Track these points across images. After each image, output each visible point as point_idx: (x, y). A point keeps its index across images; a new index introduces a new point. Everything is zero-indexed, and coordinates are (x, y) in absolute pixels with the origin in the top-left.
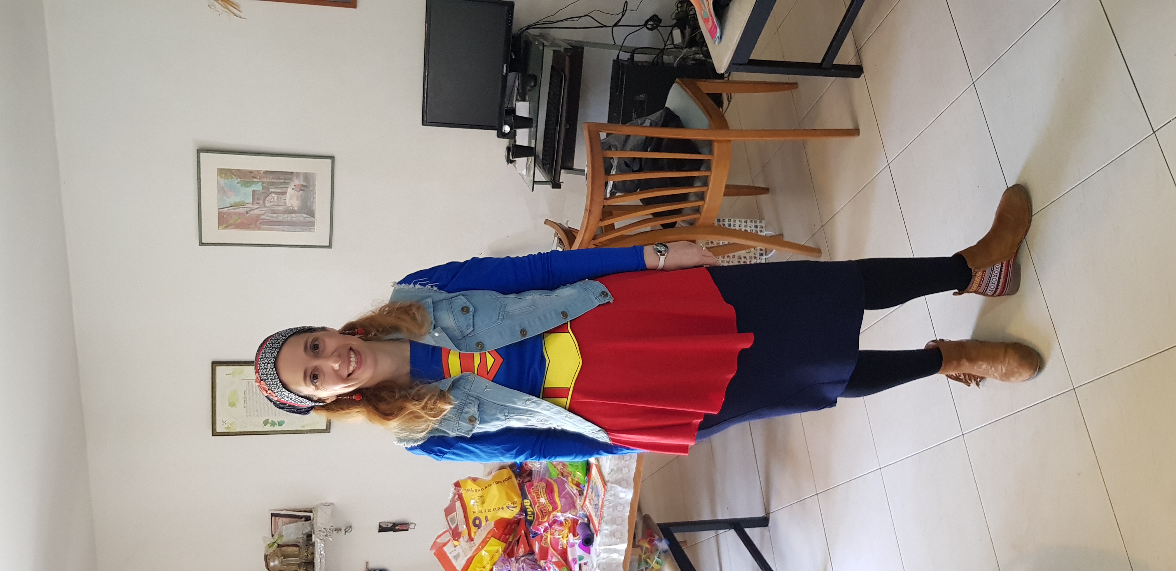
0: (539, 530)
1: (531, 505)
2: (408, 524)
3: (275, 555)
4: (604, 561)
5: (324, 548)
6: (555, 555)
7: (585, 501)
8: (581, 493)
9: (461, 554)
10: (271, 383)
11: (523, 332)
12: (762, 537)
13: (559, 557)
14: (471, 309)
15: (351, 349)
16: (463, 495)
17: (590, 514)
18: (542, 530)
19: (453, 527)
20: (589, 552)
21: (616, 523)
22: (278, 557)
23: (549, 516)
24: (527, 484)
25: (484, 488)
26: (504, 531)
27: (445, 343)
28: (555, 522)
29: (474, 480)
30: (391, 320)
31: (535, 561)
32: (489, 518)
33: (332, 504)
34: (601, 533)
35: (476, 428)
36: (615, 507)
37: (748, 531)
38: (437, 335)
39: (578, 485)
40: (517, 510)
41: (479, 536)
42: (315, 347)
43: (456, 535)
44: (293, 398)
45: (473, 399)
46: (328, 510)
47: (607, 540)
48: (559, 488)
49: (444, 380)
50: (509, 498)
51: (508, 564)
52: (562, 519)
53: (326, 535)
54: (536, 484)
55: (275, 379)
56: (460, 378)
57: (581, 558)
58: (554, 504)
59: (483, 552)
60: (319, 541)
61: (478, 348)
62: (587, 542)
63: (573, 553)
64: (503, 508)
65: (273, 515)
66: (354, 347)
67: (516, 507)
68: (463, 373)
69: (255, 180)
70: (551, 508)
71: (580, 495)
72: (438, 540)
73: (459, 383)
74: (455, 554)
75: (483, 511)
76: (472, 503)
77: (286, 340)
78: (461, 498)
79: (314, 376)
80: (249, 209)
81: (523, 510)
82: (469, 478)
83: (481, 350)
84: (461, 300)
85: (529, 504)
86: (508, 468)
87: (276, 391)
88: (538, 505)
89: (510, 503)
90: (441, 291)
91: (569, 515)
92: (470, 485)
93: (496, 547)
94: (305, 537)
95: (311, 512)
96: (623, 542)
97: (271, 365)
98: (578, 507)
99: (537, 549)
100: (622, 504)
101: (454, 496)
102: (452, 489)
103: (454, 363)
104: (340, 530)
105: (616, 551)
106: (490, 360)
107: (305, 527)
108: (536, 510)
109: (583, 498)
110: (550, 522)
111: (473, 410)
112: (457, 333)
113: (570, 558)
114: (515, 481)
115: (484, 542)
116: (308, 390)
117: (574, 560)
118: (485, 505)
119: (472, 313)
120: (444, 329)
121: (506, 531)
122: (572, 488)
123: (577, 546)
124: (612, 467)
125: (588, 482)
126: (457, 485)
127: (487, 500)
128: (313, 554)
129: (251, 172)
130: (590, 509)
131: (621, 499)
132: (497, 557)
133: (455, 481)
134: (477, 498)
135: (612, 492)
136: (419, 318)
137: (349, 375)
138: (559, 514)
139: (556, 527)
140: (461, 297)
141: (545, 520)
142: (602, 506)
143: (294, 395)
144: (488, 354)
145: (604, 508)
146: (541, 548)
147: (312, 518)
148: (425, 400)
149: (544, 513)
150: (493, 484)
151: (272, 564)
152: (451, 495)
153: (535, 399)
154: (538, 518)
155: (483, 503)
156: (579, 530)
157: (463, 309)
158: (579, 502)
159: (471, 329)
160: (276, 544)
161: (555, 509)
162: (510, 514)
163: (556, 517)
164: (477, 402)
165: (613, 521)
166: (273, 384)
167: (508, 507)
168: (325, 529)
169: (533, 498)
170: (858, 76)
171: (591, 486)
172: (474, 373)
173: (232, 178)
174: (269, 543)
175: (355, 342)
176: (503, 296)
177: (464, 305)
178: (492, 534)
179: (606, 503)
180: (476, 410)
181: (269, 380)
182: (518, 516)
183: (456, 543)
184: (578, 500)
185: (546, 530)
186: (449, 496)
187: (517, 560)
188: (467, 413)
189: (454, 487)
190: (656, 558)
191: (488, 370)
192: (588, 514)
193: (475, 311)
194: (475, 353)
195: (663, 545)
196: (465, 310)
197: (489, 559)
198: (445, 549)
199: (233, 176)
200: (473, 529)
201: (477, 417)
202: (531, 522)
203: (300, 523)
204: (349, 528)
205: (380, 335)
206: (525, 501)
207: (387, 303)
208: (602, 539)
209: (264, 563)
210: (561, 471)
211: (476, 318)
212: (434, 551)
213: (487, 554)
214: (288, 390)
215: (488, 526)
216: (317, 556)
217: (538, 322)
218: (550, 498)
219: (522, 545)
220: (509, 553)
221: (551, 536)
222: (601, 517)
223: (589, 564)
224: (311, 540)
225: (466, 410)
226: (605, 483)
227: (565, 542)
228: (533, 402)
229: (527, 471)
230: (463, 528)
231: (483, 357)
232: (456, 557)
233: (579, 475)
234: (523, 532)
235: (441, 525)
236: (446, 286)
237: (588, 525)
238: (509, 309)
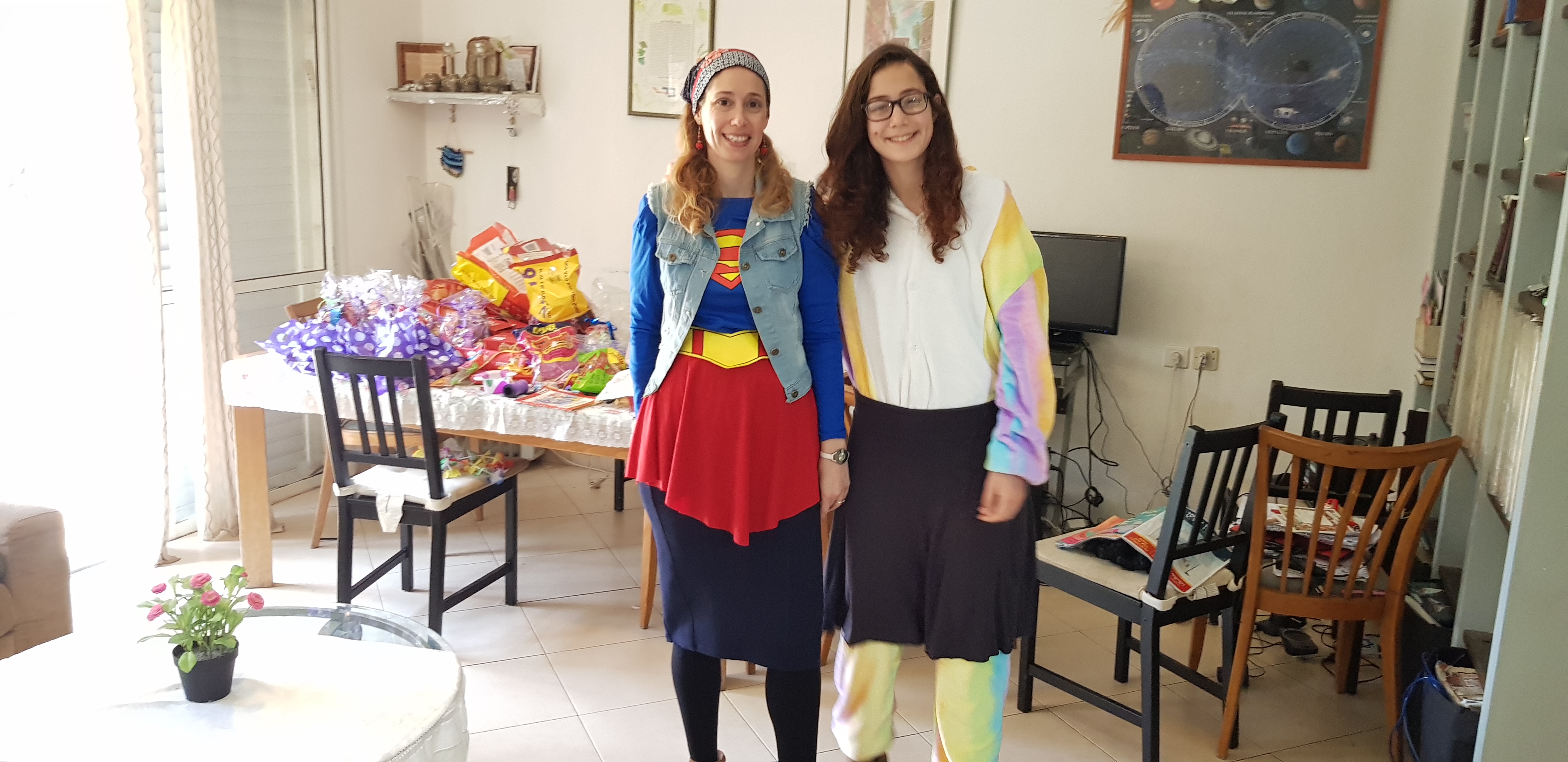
0: (522, 339)
1: (548, 332)
2: (515, 200)
3: (488, 48)
4: (486, 408)
5: (495, 105)
6: (490, 357)
7: (553, 390)
8: (561, 386)
9: (491, 256)
10: (720, 62)
11: (758, 310)
12: (495, 598)
13: (487, 362)
14: (783, 259)
15: (749, 138)
16: (561, 259)
17: (539, 395)
18: (521, 343)
19: (524, 247)
20: (496, 392)
21: (528, 421)
22: (486, 52)
23: (536, 350)
24: (572, 329)
25: (568, 282)
26: (515, 305)
27: (749, 232)
28: (530, 357)
29: (577, 272)
30: (773, 179)
31: (482, 337)
32: (534, 286)
33: (544, 116)
34: (519, 406)
35: (665, 261)
36: (546, 421)
37: (503, 580)
38: (758, 224)
39: (570, 383)
40: (540, 318)
41: (513, 277)
42: (753, 104)
43: (515, 250)
44: (703, 82)
45: (693, 259)
46: (538, 111)
47: (510, 411)
48: (566, 362)
49: (714, 232)
50: (555, 309)
51: (479, 307)
52: (533, 365)
53: (509, 108)
54: (572, 338)
55: (725, 65)
56: (714, 246)
57: (490, 383)
58: (550, 356)
59: (491, 281)
60: (504, 99)
61: (743, 265)
62: (508, 391)
63: (495, 376)
64: (542, 302)
65: (535, 47)
66: (751, 141)
67: (544, 317)
68: (720, 250)
69: (921, 42)
70: (545, 353)
71: (559, 385)
72: (506, 232)
73: (710, 245)
74: (491, 249)
75: (542, 280)
76: (554, 268)
77: (761, 77)
78: (560, 256)
79: (725, 101)
80: (887, 33)
81: (543, 325)
82: (580, 266)
83: (742, 268)
84: (793, 248)
85: (550, 329)
86: (588, 309)
87: (711, 66)
88: (549, 339)
89: (549, 310)
90: (802, 230)
91: (537, 372)
92: (572, 268)
93: (497, 295)
94: (508, 84)
95: (537, 91)
96: (506, 430)
97: (737, 62)
98: (545, 383)
99: (497, 338)
100: (549, 429)
101: (560, 249)
102: (569, 247)
103: (730, 241)
104: (513, 124)
105: (496, 421)
106: (731, 277)
107: (520, 85)
108: (543, 337)
109: (556, 388)
110: (530, 351)
111: (682, 258)
112: (758, 245)
113: (489, 372)
114: (574, 317)
115: (503, 282)
116: (711, 96)
117: (487, 376)
118: (550, 283)
119: (778, 259)
120: (763, 232)
121: (513, 306)
122: (567, 377)
123: (502, 379)
124: (592, 418)
125: (573, 394)
126: (574, 252)
127: (554, 285)
128: (489, 92)
129: (930, 37)
130: (545, 395)
131: (555, 427)
132: (486, 296)
133: (578, 250)
134: (557, 274)
135: (563, 418)
136: (775, 206)
137: (724, 135)
138: (539, 361)
139: (523, 358)
140: (796, 249)
141: (534, 347)
142: (549, 407)
143: (707, 82)
144: (737, 274)
145: (546, 409)
146: (499, 343)
147: (530, 92)
148: (698, 209)
149: (540, 345)
150: (572, 291)
151: (478, 45)
152: (561, 246)
153: (692, 319)
154: (536, 339)
155: (551, 280)
156: (521, 382)
157: (783, 250)
158: (551, 383)
159: (763, 258)
160: (500, 50)
161: (545, 357)
162: (536, 311)
163: (535, 361)
164: (690, 263)
165: (530, 419)
166: (718, 64)
167: (544, 308)
168: (517, 107)
169: (556, 334)
170: (1019, 708)
171: (569, 396)
172: (719, 260)
173: (924, 16)
174: (504, 42)
175: (755, 142)
176: (797, 291)
177: (787, 252)
178: (512, 290)
179: (551, 411)
180: (683, 261)
181: (722, 61)
182: (532, 320)
183: (507, 250)
184: (553, 383)
185: (522, 347)
186: (561, 243)
187: (484, 317)
188: (680, 252)
189: (571, 249)
190: (482, 470)
191: (722, 275)
192: (538, 393)
193: (781, 262)
194: (738, 262)
195: (496, 478)
196: (783, 252)
197: (484, 287)
198: (497, 239)
199: (925, 18)
200: (523, 269)
201: (675, 262)
202: (530, 330)
203: (524, 79)
204: (515, 133)
205: (760, 169)
206: (554, 326)
207: (793, 175)
208: (511, 406)
209: (478, 36)
210: (586, 366)
211: (773, 263)
212: (494, 226)
213: (489, 285)
214: (712, 77)
215: (523, 286)
216: (486, 96)
217: (768, 325)
218: (557, 352)
219: (498, 324)
220: (490, 310)
221: (511, 354)
222: (536, 405)
223: (482, 393)
224: (505, 90)
225: (683, 252)
226: (575, 410)
227: (507, 368)
228: (688, 318)
229: (585, 329)
230: (522, 258)
231: (734, 270)
232: (487, 251)
233: (581, 385)
234: (514, 325)
235: (522, 237)
236: (807, 234)
237: (525, 393)
238: (783, 296)
